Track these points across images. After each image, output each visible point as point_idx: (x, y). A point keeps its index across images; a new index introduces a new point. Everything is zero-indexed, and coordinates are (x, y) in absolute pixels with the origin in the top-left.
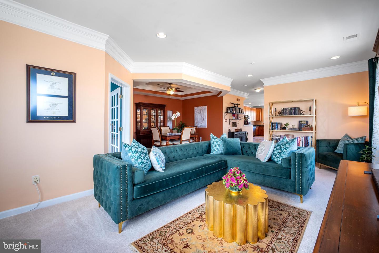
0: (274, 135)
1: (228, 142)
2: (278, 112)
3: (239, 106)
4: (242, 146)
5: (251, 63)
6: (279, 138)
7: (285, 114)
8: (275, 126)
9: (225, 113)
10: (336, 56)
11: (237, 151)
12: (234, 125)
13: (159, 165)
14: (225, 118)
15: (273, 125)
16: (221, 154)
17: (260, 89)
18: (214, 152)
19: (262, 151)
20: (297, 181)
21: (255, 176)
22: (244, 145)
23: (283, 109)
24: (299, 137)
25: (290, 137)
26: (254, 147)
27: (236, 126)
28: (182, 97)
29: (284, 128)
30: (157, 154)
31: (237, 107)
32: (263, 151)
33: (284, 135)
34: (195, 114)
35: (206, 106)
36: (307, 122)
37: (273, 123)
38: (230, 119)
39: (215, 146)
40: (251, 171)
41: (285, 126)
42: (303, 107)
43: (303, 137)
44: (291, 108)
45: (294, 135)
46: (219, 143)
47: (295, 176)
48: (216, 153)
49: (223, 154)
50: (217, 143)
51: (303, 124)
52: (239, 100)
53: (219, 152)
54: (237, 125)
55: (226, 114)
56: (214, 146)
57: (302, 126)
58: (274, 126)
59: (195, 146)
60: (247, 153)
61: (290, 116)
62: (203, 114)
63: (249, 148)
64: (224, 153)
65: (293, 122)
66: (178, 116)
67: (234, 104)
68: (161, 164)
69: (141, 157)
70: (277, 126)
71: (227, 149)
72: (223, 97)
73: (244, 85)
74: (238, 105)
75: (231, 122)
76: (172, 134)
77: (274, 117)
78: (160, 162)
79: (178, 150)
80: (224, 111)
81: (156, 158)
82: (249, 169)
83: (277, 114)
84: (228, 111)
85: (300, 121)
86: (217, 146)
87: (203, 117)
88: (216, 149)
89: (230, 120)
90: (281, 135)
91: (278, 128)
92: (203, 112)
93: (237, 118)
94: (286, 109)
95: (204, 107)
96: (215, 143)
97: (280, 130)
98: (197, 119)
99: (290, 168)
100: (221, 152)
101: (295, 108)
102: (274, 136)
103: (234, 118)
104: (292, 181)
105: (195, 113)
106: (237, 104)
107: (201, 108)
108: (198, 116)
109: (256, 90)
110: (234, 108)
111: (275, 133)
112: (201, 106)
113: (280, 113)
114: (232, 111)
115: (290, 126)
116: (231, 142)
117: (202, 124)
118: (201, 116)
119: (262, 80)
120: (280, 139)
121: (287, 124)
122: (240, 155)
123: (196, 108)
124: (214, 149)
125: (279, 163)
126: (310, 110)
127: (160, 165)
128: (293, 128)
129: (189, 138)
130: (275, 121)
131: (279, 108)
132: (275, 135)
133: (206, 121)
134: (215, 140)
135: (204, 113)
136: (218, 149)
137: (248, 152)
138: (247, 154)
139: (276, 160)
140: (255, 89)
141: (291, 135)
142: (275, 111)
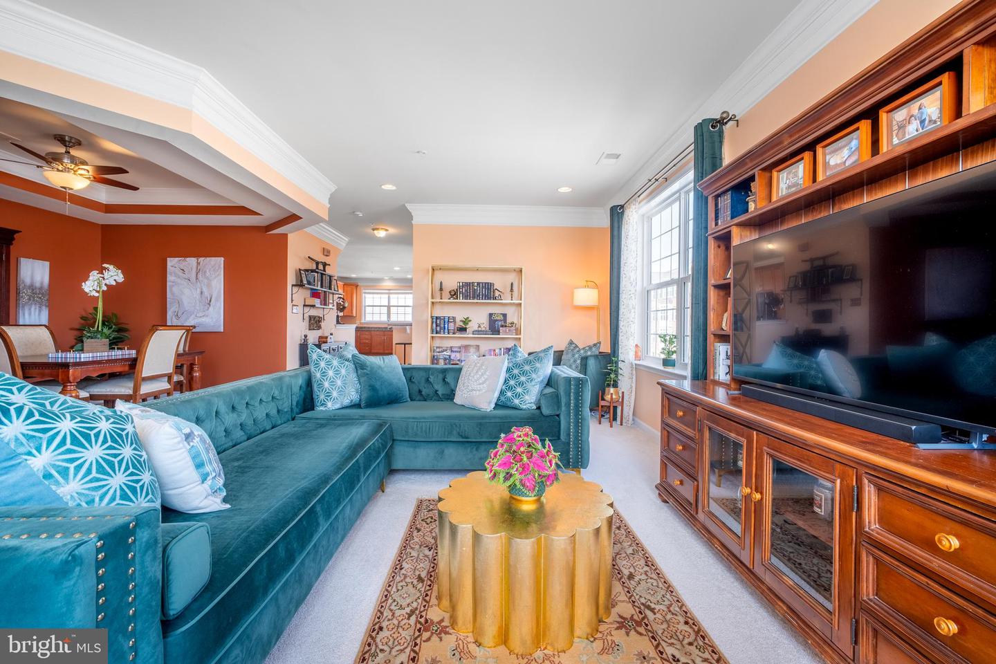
0: (437, 347)
1: (373, 368)
2: (450, 292)
3: (329, 271)
4: (409, 375)
5: (418, 152)
6: (448, 354)
7: (466, 297)
8: (442, 326)
9: (293, 285)
10: (566, 187)
11: (398, 392)
12: (315, 323)
13: (203, 481)
14: (292, 301)
15: (436, 322)
16: (357, 406)
17: (387, 230)
18: (329, 404)
19: (480, 384)
20: (574, 441)
21: (477, 450)
22: (414, 374)
23: (461, 285)
24: (494, 350)
25: (472, 350)
26: (441, 376)
27: (319, 328)
28: (106, 212)
29: (462, 330)
30: (196, 433)
31: (324, 270)
32: (483, 383)
33: (460, 348)
34: (168, 284)
35: (223, 259)
36: (505, 315)
37: (437, 317)
38: (304, 305)
39: (332, 383)
40: (467, 438)
41: (462, 324)
42: (499, 282)
43: (501, 349)
44: (478, 284)
45: (478, 346)
46: (343, 371)
47: (569, 429)
48: (338, 406)
49: (362, 405)
50: (337, 372)
51: (497, 320)
52: (326, 252)
53: (346, 402)
54: (323, 324)
55: (295, 289)
56: (326, 384)
57: (495, 326)
58: (440, 324)
59: (272, 389)
60: (422, 395)
61: (476, 301)
62: (209, 286)
63: (427, 380)
64: (366, 403)
65: (478, 316)
66: (114, 283)
67: (317, 263)
68: (214, 474)
69: (120, 462)
70: (446, 325)
71: (373, 388)
72: (289, 235)
73: (354, 212)
74: (327, 267)
75: (306, 316)
76: (83, 355)
77: (437, 302)
78: (208, 468)
79: (223, 409)
80: (291, 279)
81: (190, 451)
82: (461, 436)
83: (446, 294)
84: (301, 281)
85: (491, 315)
86: (339, 383)
87: (206, 293)
88: (335, 394)
89: (307, 309)
90: (451, 347)
91: (448, 330)
92: (207, 278)
93: (325, 304)
94: (468, 285)
95: (213, 263)
96: (331, 373)
97: (454, 333)
98: (180, 303)
99: (558, 416)
100: (352, 401)
101: (486, 283)
102: (438, 350)
103: (317, 302)
104: (564, 443)
105: (170, 278)
106: (325, 265)
107: (198, 264)
108: (186, 291)
109: (375, 232)
110: (317, 272)
111: (437, 343)
112: (197, 256)
113: (454, 294)
114: (312, 281)
115: (473, 326)
116: (380, 367)
117: (203, 319)
118: (199, 290)
119: (409, 206)
120: (450, 356)
121: (466, 321)
122: (407, 401)
123: (172, 262)
124: (328, 395)
125: (524, 407)
126: (512, 290)
127: (209, 482)
128: (480, 329)
129: (170, 370)
130: (440, 312)
131: (452, 281)
132: (439, 347)
133: (220, 308)
134: (329, 363)
135: (214, 283)
136: (341, 392)
137: (423, 393)
138: (421, 398)
139: (517, 401)
140: (374, 230)
141: (473, 346)
142: (441, 289)
